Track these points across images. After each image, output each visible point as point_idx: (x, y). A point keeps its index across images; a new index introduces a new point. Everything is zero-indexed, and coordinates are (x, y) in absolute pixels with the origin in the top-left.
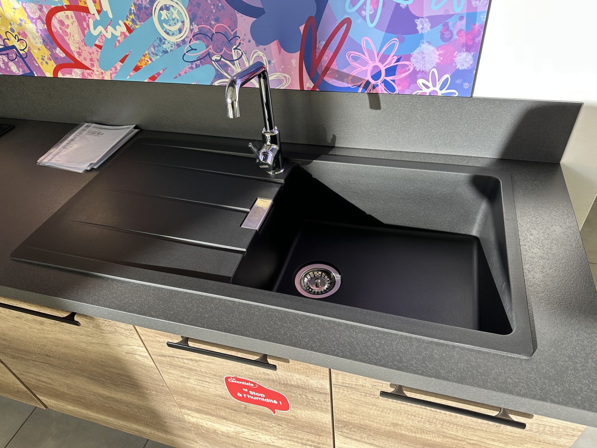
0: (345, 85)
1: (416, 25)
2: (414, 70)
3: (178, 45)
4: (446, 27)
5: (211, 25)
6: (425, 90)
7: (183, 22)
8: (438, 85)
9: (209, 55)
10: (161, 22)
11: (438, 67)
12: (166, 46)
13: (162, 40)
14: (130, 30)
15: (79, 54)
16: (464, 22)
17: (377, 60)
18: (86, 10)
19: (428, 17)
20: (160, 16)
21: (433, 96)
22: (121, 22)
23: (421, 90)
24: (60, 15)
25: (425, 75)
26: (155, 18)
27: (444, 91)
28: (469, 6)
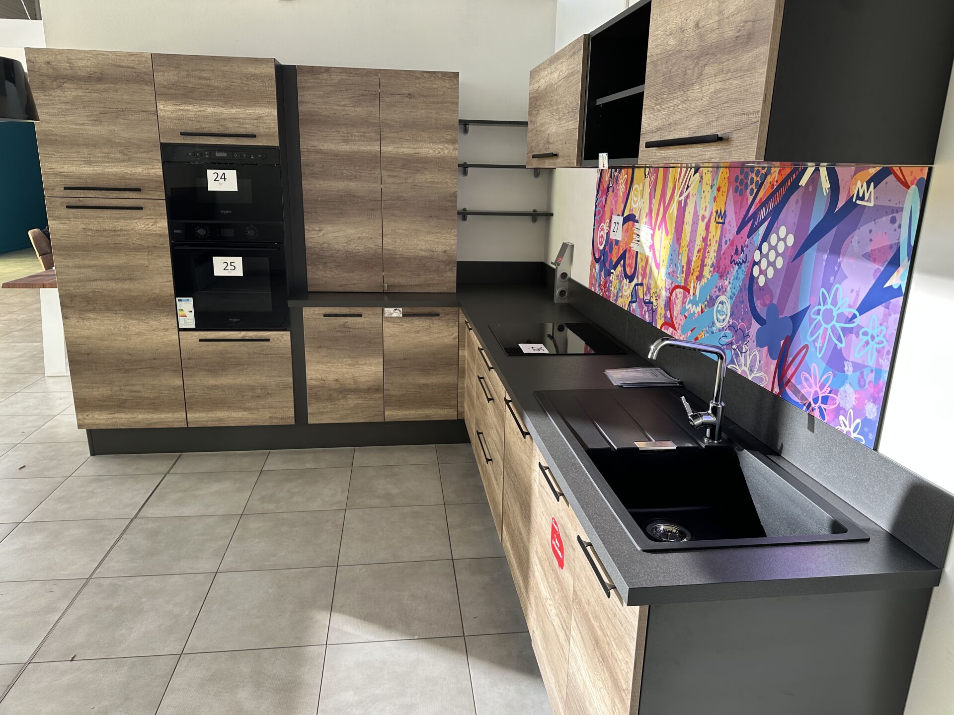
0: (797, 399)
1: (844, 366)
2: (839, 405)
3: (720, 330)
4: (862, 373)
5: (738, 322)
6: (843, 428)
8: (852, 427)
9: (731, 343)
10: (717, 311)
11: (854, 409)
12: (714, 329)
13: (713, 323)
14: (702, 311)
15: (676, 318)
16: (873, 375)
17: (818, 386)
18: (688, 291)
19: (853, 362)
20: (718, 307)
21: (847, 436)
22: (700, 305)
23: (841, 426)
24: (678, 290)
25: (845, 413)
26: (715, 307)
27: (855, 435)
28: (877, 362)
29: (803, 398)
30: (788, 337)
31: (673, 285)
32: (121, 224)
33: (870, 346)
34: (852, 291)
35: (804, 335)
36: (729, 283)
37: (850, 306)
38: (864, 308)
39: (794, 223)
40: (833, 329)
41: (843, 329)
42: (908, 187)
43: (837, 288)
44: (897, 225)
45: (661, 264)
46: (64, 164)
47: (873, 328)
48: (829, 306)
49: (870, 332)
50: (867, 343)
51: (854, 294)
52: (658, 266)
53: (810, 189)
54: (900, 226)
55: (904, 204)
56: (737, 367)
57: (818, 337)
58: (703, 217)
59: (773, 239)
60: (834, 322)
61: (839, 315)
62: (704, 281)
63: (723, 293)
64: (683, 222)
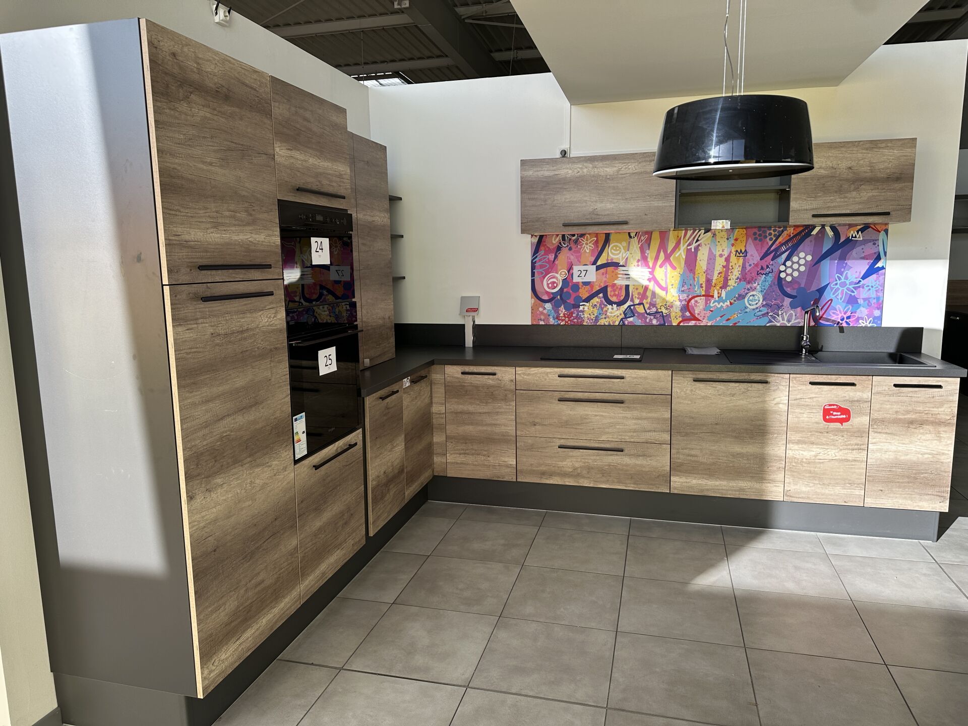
0: (829, 323)
1: (858, 301)
2: (858, 317)
3: (754, 309)
4: (869, 301)
5: (772, 302)
6: (862, 324)
7: (759, 301)
8: (868, 322)
9: (768, 313)
10: (748, 301)
11: (867, 315)
12: (747, 310)
13: (746, 308)
14: (731, 304)
15: (698, 314)
16: (876, 300)
17: (843, 313)
18: (713, 296)
20: (749, 298)
21: (866, 327)
22: (728, 301)
24: (697, 298)
25: (862, 319)
26: (746, 300)
27: (871, 325)
28: (877, 295)
29: (833, 321)
30: (816, 299)
31: (690, 297)
32: (246, 321)
33: (871, 291)
34: (856, 272)
35: (828, 295)
36: (758, 284)
37: (856, 278)
38: (864, 277)
39: (811, 251)
40: (848, 289)
41: (853, 288)
42: (880, 232)
43: (847, 273)
44: (877, 245)
45: (669, 287)
46: (190, 228)
47: (872, 283)
48: (843, 280)
49: (870, 285)
50: (870, 289)
51: (858, 273)
52: (665, 289)
53: (820, 235)
54: (878, 246)
55: (879, 237)
56: (776, 323)
57: (838, 294)
58: (721, 256)
59: (795, 259)
60: (848, 286)
61: (850, 283)
62: (729, 288)
63: (753, 290)
64: (696, 260)
